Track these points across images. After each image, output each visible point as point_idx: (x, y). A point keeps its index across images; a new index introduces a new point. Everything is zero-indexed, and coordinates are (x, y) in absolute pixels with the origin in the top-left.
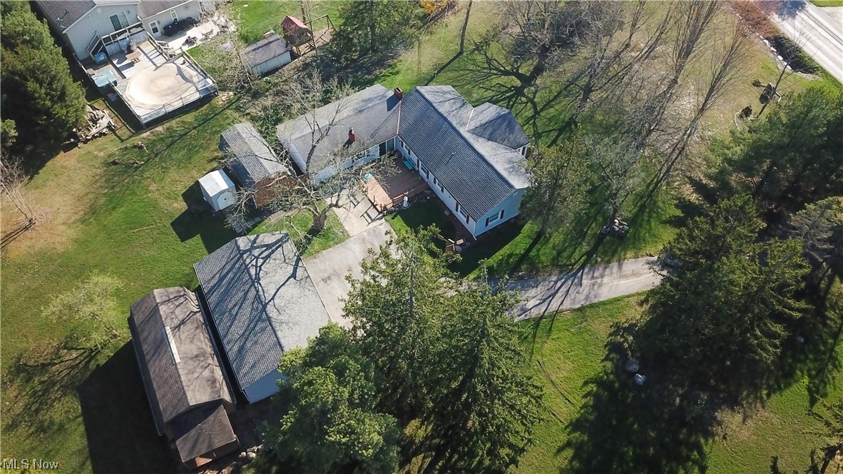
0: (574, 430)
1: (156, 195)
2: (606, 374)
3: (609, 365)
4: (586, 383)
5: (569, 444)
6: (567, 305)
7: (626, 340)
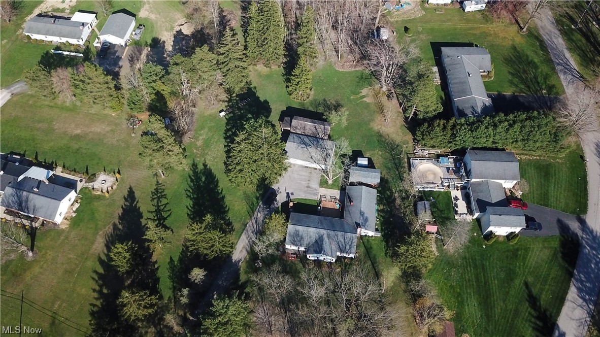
0: (223, 196)
1: (376, 152)
2: (226, 215)
3: (227, 218)
4: (229, 208)
5: (221, 193)
6: (250, 223)
7: (228, 229)
